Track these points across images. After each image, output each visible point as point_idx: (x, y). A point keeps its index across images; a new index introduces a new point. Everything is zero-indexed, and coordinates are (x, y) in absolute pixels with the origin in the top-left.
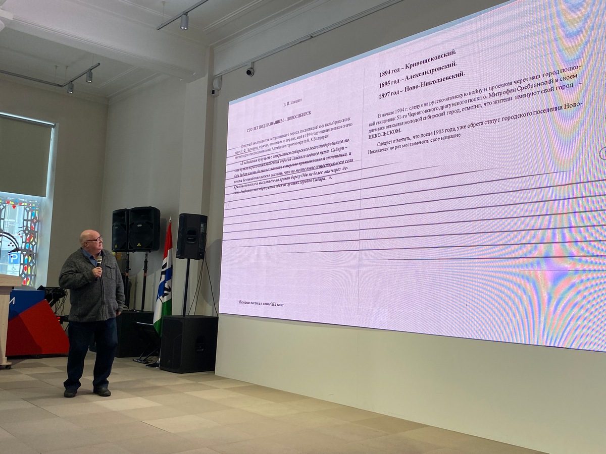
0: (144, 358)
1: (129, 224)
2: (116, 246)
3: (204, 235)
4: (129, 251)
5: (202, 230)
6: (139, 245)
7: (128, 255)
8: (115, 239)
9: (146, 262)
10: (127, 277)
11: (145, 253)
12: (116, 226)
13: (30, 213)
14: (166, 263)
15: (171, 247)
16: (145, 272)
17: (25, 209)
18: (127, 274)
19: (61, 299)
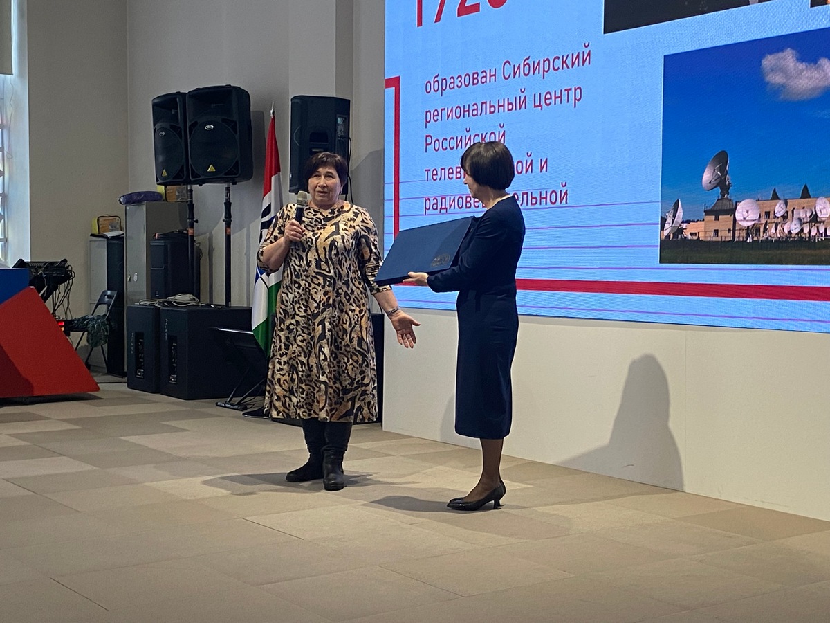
0: (237, 400)
1: (188, 124)
2: (165, 173)
3: (345, 142)
4: (188, 182)
5: (340, 131)
6: (211, 168)
7: (191, 191)
8: (161, 159)
9: (228, 205)
10: (192, 236)
11: (225, 185)
12: (162, 129)
14: (270, 205)
15: (278, 170)
16: (228, 225)
18: (190, 231)
19: (62, 287)
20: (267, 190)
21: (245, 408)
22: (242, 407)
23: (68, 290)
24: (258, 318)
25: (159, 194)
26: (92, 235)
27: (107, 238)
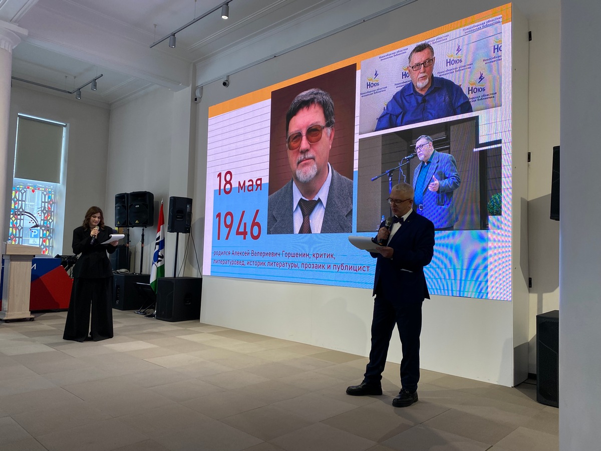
0: (143, 311)
1: (129, 205)
2: (118, 223)
3: (190, 214)
4: (128, 226)
5: (188, 210)
7: (129, 230)
8: (117, 217)
9: (143, 235)
10: (128, 247)
11: (142, 228)
12: (118, 206)
13: (47, 196)
14: (159, 236)
15: (163, 223)
16: (143, 243)
17: (42, 193)
18: (127, 245)
20: (159, 230)
21: (146, 314)
22: (144, 313)
24: (153, 279)
25: (116, 231)
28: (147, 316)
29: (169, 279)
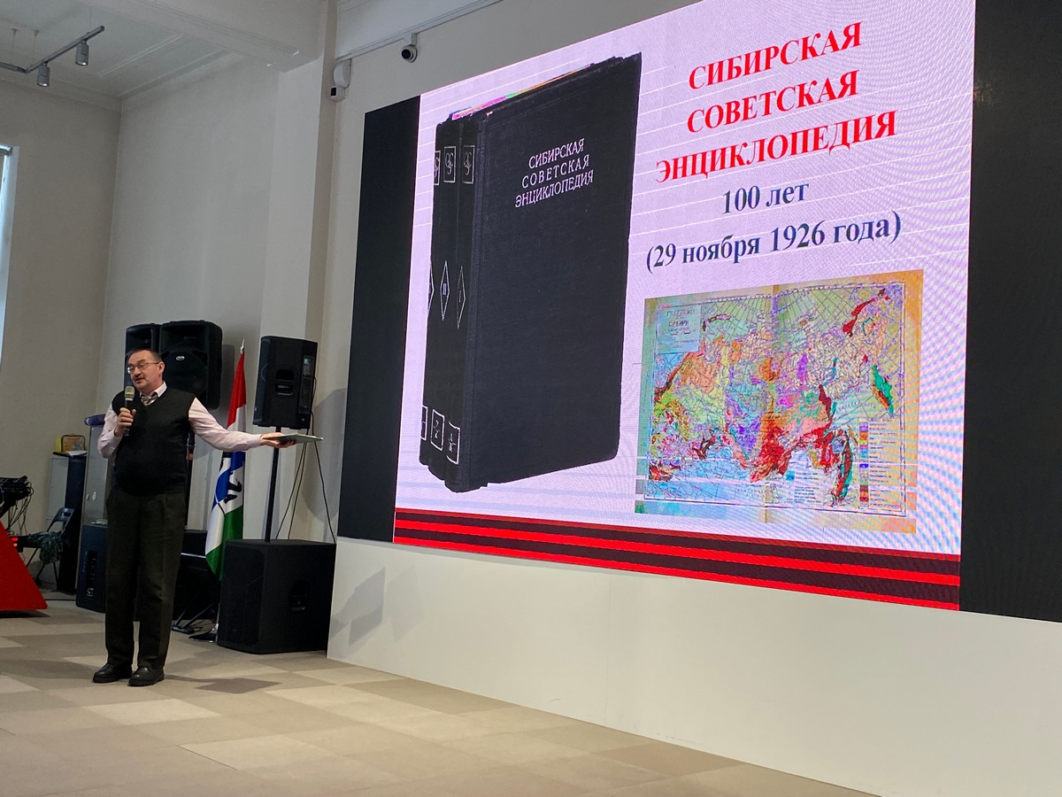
3: (310, 381)
5: (306, 371)
15: (243, 402)
20: (232, 420)
21: (193, 632)
22: (189, 630)
23: (25, 506)
24: (213, 543)
26: (55, 453)
27: (69, 456)
28: (195, 637)
29: (252, 545)
